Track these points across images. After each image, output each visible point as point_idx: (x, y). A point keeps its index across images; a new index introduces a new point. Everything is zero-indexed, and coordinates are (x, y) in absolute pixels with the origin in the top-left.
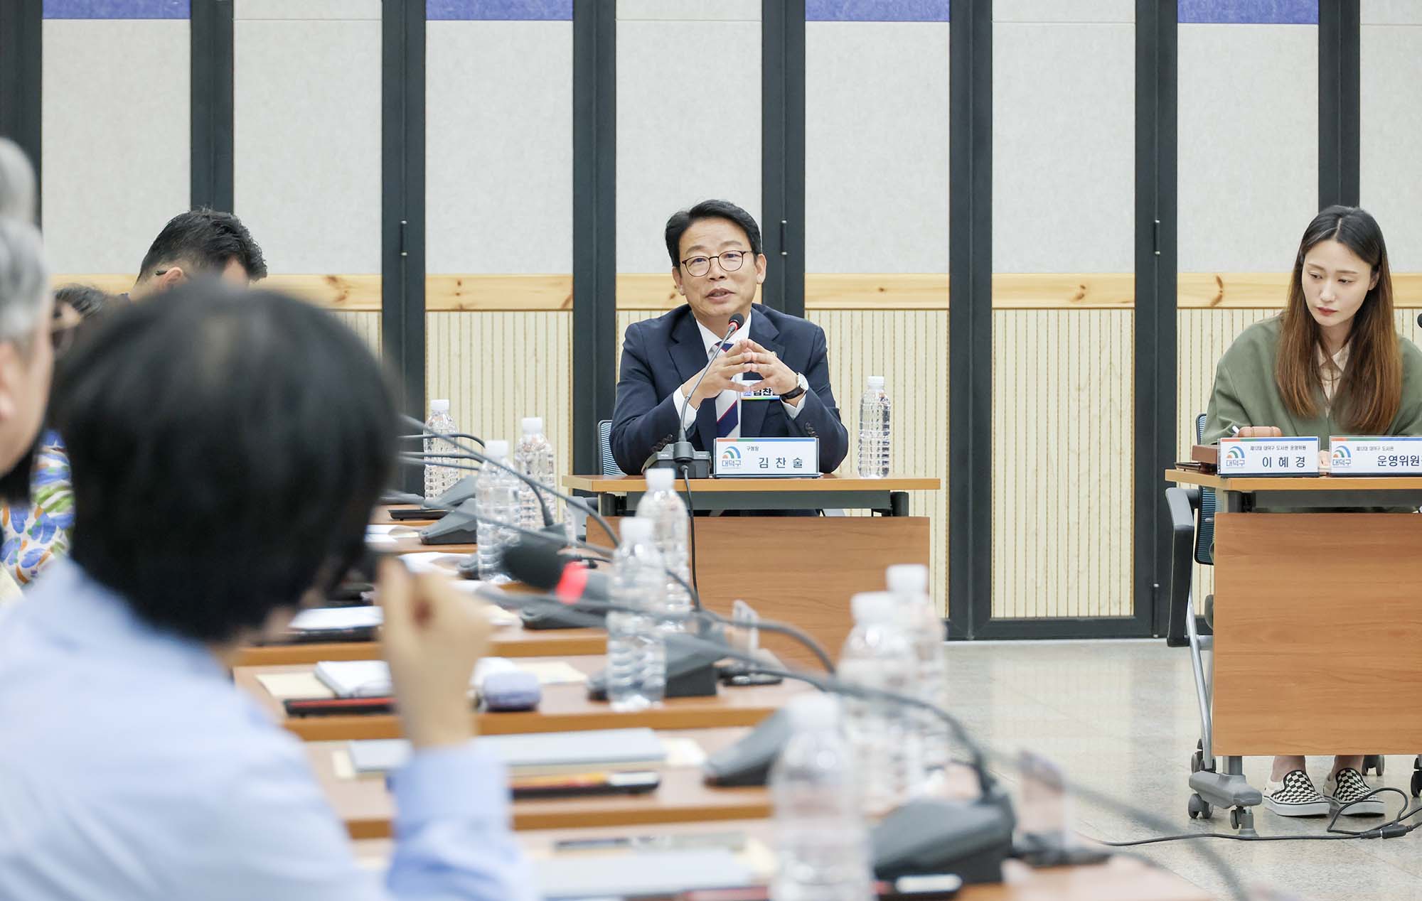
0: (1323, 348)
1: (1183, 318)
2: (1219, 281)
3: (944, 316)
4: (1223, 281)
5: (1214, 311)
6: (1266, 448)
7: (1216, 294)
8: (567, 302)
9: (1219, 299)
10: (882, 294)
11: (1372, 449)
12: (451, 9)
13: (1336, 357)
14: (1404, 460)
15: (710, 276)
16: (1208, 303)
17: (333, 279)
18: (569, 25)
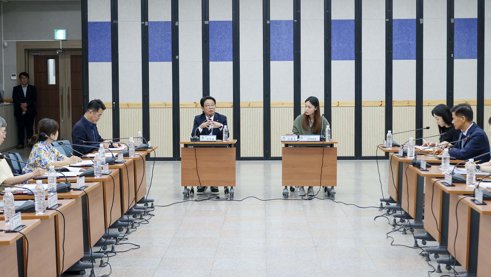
0: (310, 119)
1: (332, 108)
2: (338, 102)
3: (293, 108)
4: (339, 102)
5: (338, 107)
6: (289, 137)
7: (338, 104)
8: (232, 106)
9: (338, 105)
10: (283, 105)
11: (306, 137)
12: (213, 60)
13: (312, 121)
14: (312, 139)
15: (210, 108)
16: (336, 106)
17: (195, 103)
18: (232, 62)
